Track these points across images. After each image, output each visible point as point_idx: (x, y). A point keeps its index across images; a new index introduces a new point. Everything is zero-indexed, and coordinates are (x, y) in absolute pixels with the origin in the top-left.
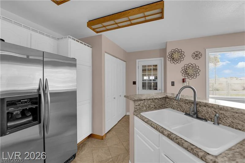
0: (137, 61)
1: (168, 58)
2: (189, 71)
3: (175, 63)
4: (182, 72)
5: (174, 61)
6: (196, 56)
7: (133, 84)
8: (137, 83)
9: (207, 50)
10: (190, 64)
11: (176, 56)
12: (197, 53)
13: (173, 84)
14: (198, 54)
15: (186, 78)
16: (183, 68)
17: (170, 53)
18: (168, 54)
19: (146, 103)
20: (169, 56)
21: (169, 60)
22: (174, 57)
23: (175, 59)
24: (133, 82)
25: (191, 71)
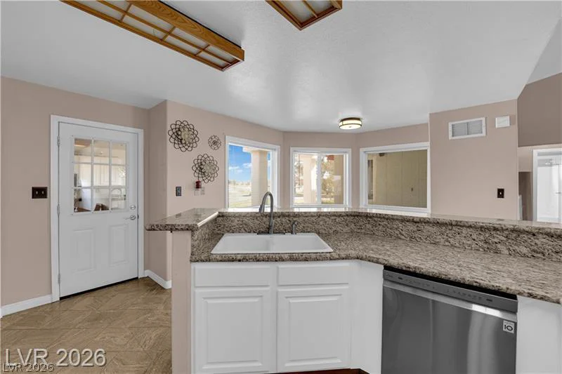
0: (54, 118)
1: (168, 137)
2: (204, 168)
3: (183, 149)
4: (195, 169)
5: (181, 146)
6: (215, 143)
8: (53, 193)
9: (227, 136)
10: (206, 156)
11: (185, 135)
13: (178, 192)
14: (216, 140)
15: (201, 179)
16: (196, 162)
17: (173, 127)
18: (169, 128)
20: (171, 133)
21: (172, 140)
22: (182, 137)
23: (183, 142)
25: (208, 168)
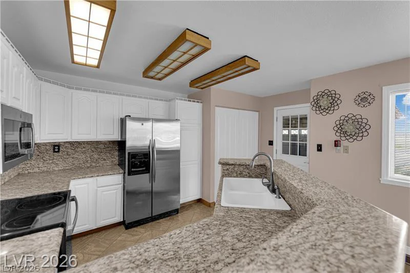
0: (275, 109)
2: (346, 128)
3: (324, 113)
4: (336, 129)
5: (322, 111)
6: (364, 100)
7: (270, 144)
8: (274, 143)
9: (383, 88)
10: (350, 116)
11: (324, 103)
12: (365, 96)
13: (319, 148)
14: (367, 96)
15: (343, 139)
16: (338, 123)
17: (315, 98)
18: (311, 100)
19: (236, 169)
20: (313, 103)
21: (314, 108)
22: (322, 104)
23: (323, 108)
24: (270, 141)
25: (351, 127)
